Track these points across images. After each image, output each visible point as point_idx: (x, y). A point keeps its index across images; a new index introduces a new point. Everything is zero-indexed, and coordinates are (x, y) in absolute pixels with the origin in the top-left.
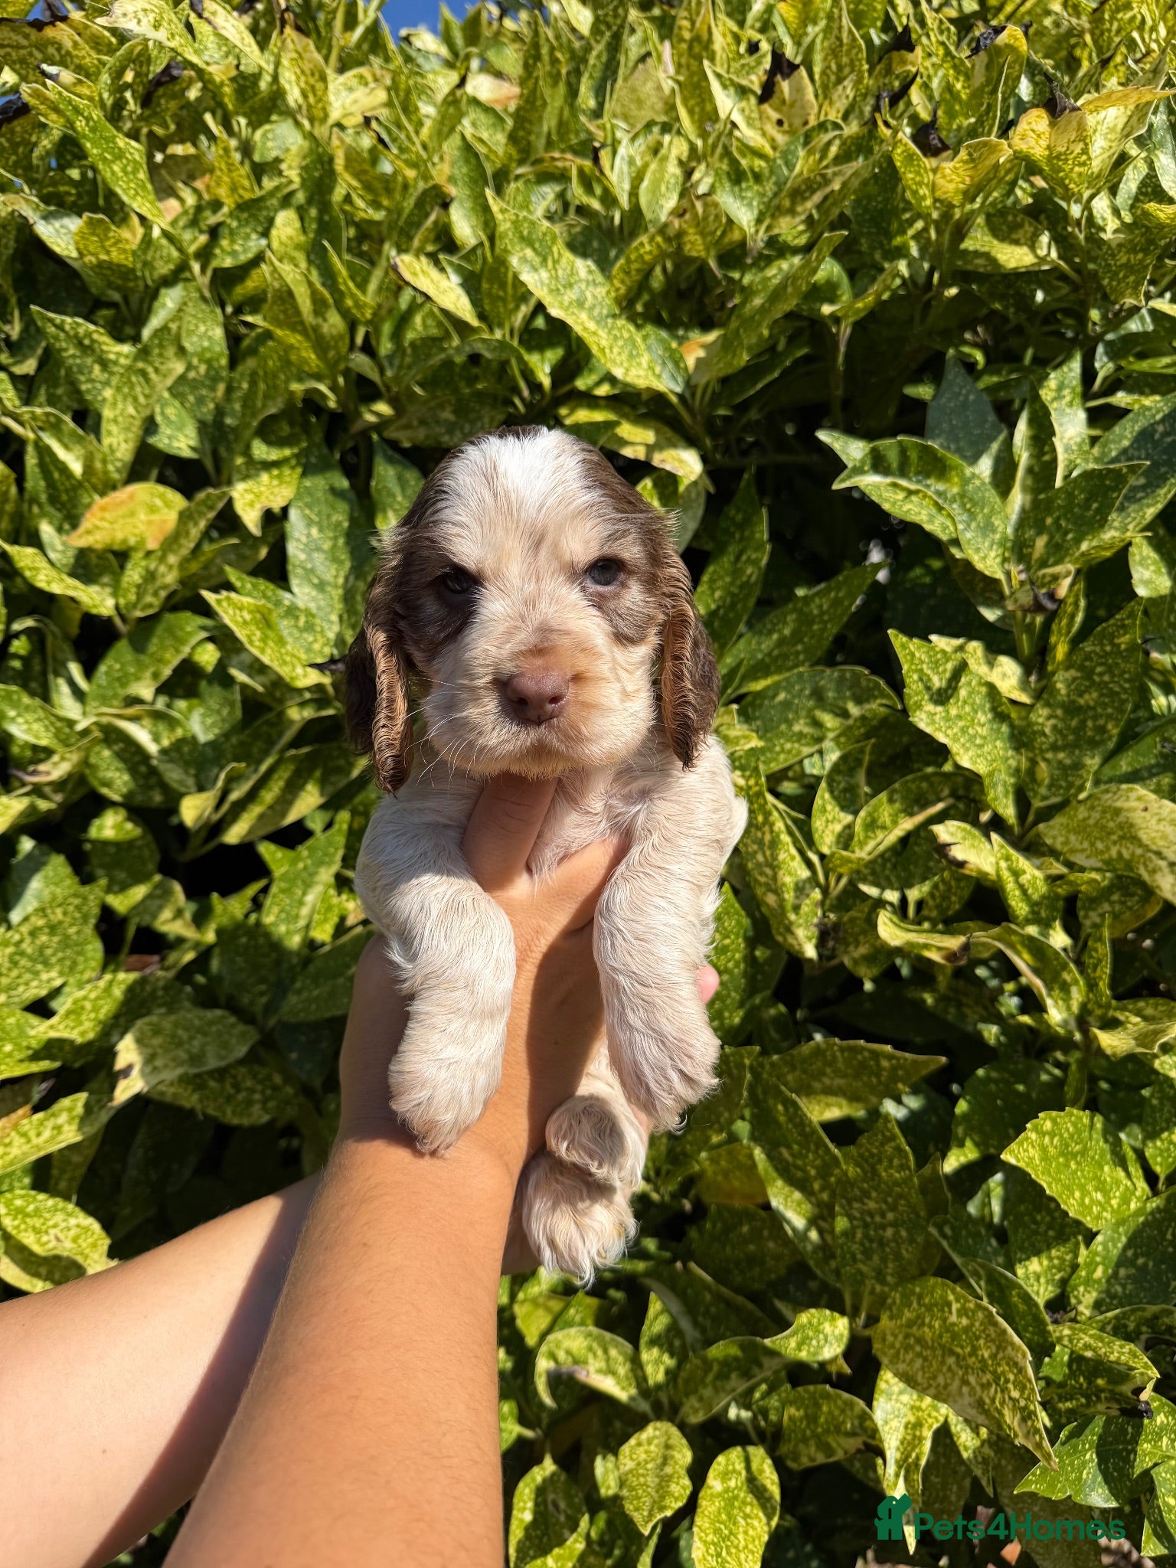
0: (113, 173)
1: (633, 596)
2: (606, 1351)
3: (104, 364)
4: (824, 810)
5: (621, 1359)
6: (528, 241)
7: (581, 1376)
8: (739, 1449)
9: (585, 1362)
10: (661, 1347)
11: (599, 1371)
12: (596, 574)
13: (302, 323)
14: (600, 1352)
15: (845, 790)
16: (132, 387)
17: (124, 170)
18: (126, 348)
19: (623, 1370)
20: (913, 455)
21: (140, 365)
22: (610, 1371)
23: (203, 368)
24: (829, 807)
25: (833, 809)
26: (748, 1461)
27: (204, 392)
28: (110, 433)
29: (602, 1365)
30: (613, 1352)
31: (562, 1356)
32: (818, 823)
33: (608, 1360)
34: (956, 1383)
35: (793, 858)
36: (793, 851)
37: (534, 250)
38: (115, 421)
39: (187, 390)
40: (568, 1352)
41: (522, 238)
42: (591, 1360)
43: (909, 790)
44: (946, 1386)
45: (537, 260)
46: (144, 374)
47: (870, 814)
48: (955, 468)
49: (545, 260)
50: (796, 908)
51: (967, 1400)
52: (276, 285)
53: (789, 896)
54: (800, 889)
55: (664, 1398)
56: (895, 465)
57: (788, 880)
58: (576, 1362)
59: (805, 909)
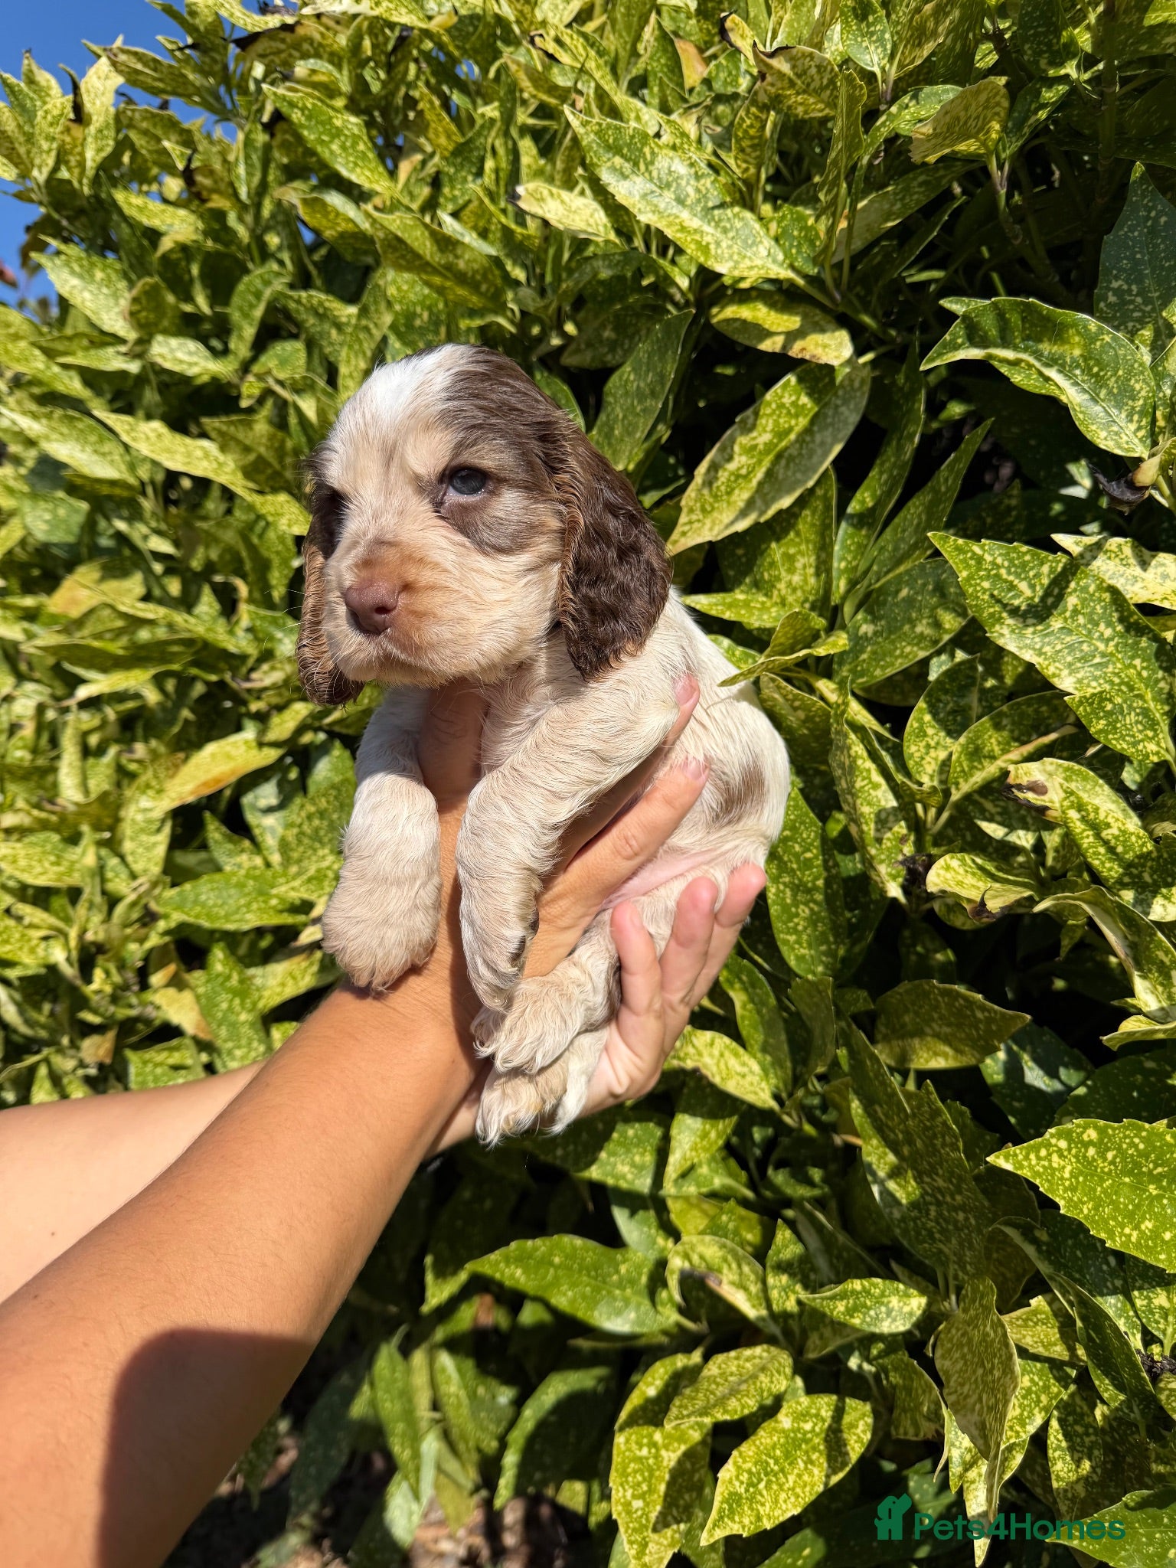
0: (332, 152)
1: (509, 504)
2: (739, 1266)
3: (339, 327)
4: (922, 734)
5: (752, 1277)
6: (616, 150)
7: (712, 1283)
8: (834, 1397)
9: (720, 1271)
10: (792, 1275)
11: (733, 1283)
12: (458, 483)
13: (428, 264)
14: (734, 1266)
15: (954, 712)
16: (361, 343)
17: (343, 147)
18: (353, 310)
19: (754, 1288)
20: (1014, 318)
21: (364, 322)
22: (742, 1286)
23: (426, 315)
24: (930, 731)
25: (934, 733)
26: (839, 1412)
27: (430, 337)
28: (346, 388)
29: (736, 1278)
30: (746, 1269)
31: (695, 1259)
32: (913, 749)
33: (741, 1274)
34: (975, 1397)
35: (876, 786)
36: (877, 778)
37: (623, 156)
38: (351, 376)
39: (416, 337)
40: (702, 1257)
41: (609, 148)
42: (725, 1270)
43: (1022, 715)
44: (967, 1397)
45: (627, 166)
46: (367, 329)
47: (971, 741)
48: (1074, 325)
49: (636, 164)
50: (879, 841)
51: (975, 1418)
52: (381, 234)
53: (870, 829)
54: (883, 821)
55: (794, 1325)
56: (994, 332)
57: (866, 810)
58: (710, 1268)
59: (887, 844)
